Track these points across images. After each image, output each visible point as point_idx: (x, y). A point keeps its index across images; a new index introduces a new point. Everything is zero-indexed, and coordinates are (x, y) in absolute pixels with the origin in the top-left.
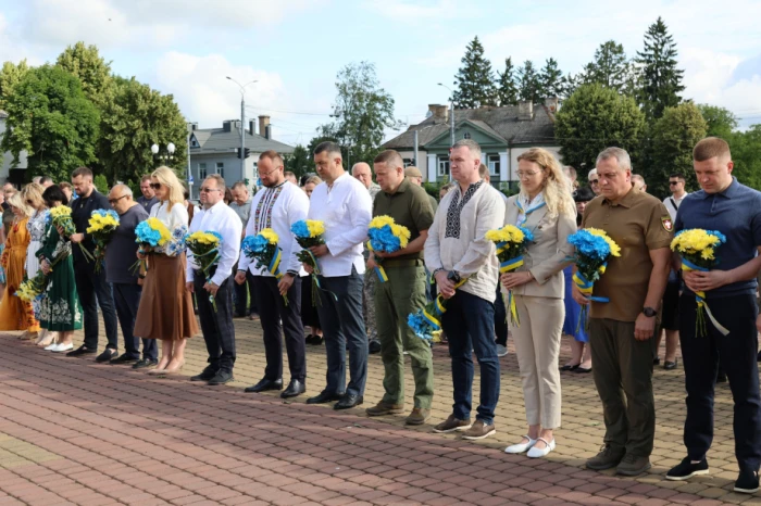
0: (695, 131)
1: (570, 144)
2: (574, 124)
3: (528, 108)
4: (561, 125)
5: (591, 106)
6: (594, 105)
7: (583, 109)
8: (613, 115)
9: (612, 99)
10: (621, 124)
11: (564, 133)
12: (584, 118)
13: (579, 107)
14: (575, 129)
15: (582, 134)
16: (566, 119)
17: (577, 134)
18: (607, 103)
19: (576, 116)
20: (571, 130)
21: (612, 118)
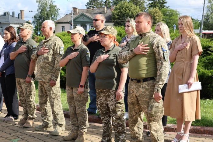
0: (158, 18)
1: (117, 22)
2: (118, 15)
3: (104, 9)
4: (114, 15)
5: (124, 9)
6: (125, 8)
7: (121, 10)
8: (131, 12)
9: (131, 6)
10: (133, 15)
11: (114, 18)
12: (121, 13)
13: (120, 9)
14: (118, 17)
15: (120, 19)
16: (115, 13)
17: (119, 18)
18: (129, 8)
19: (119, 12)
20: (117, 17)
21: (130, 13)
